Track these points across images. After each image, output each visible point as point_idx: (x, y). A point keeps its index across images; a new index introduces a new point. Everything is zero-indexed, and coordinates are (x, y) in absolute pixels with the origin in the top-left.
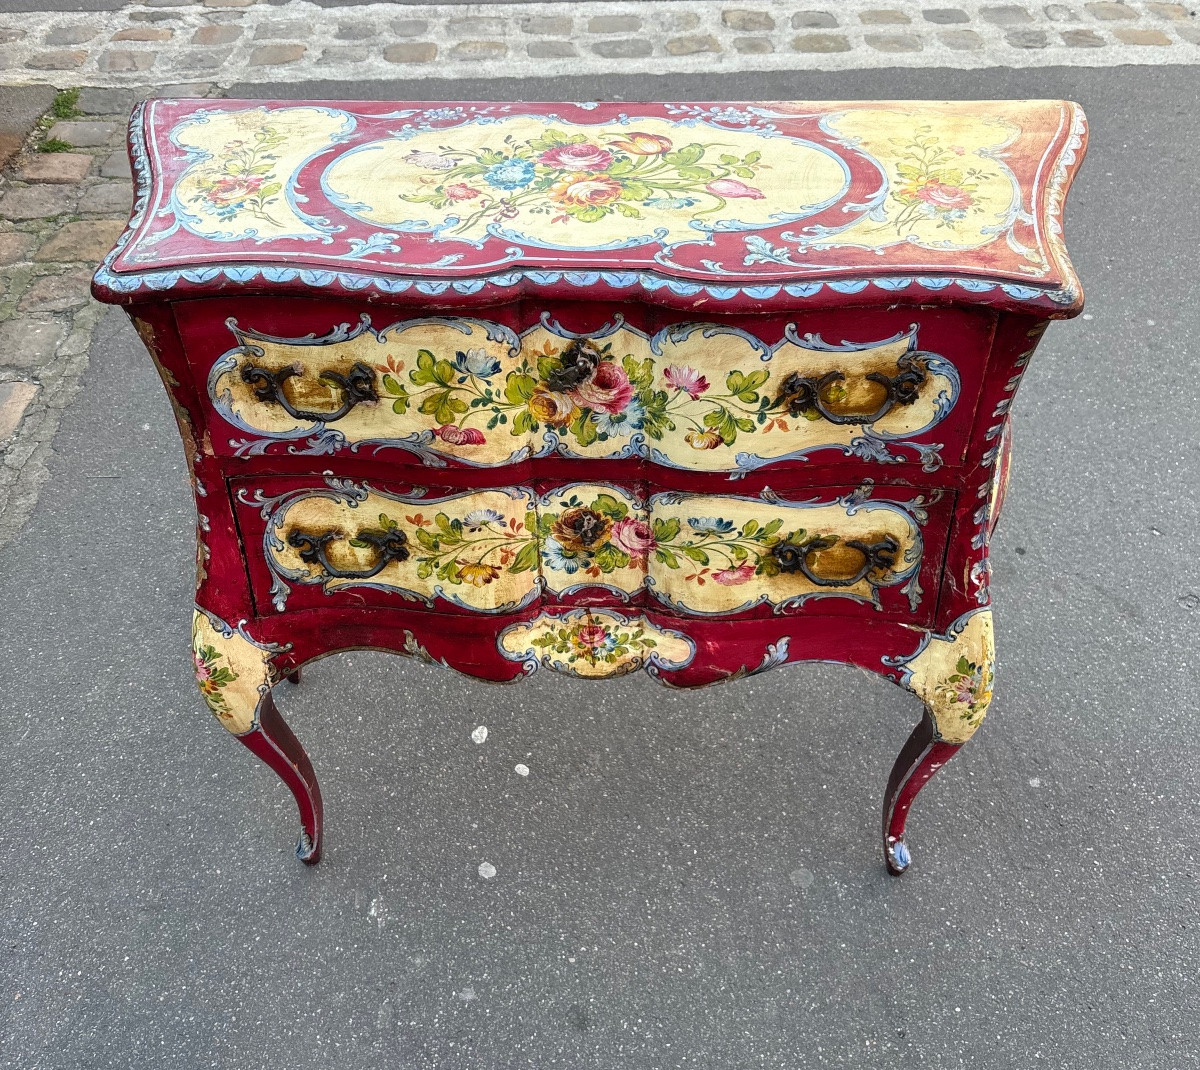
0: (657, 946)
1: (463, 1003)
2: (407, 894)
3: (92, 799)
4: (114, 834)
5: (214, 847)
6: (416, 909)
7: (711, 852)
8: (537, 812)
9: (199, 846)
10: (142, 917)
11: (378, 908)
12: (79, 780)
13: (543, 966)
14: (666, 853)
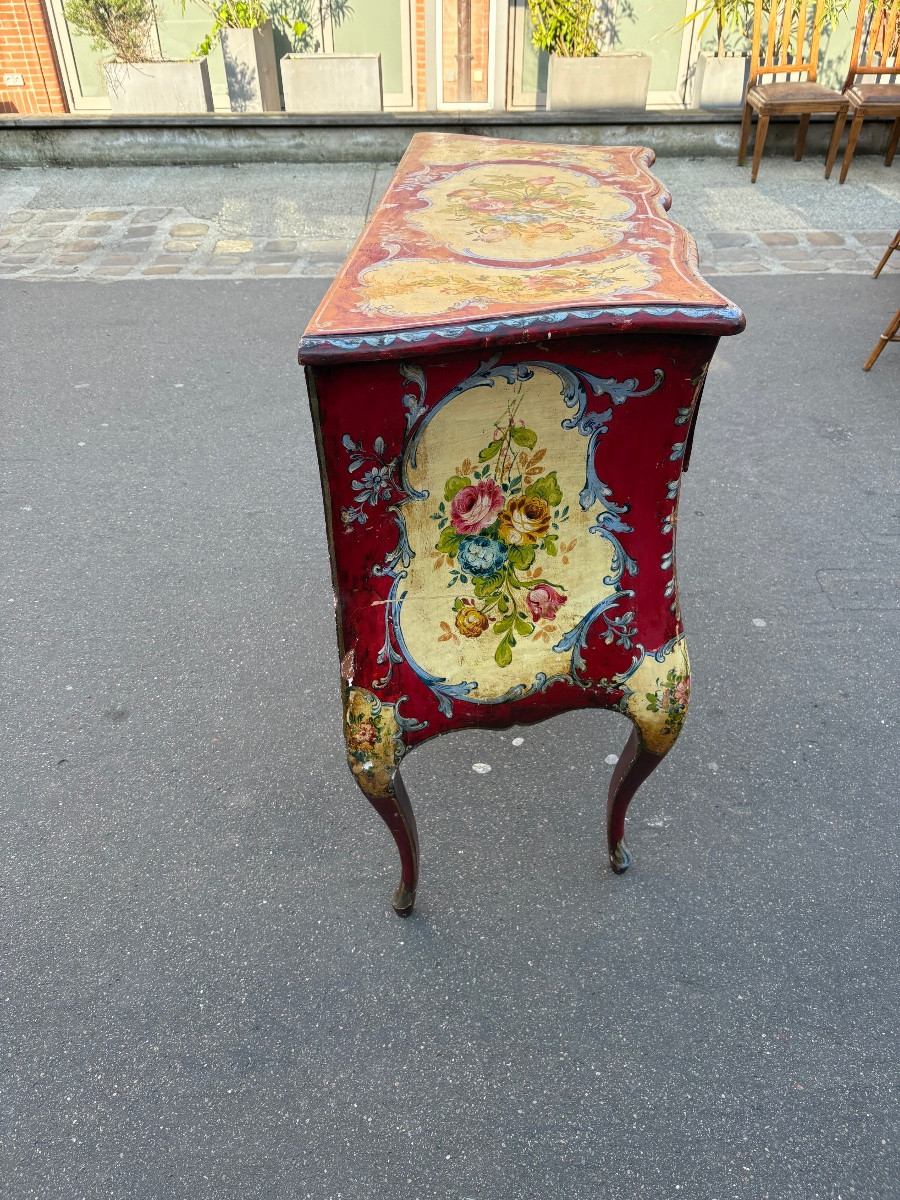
1: (720, 768)
11: (655, 821)
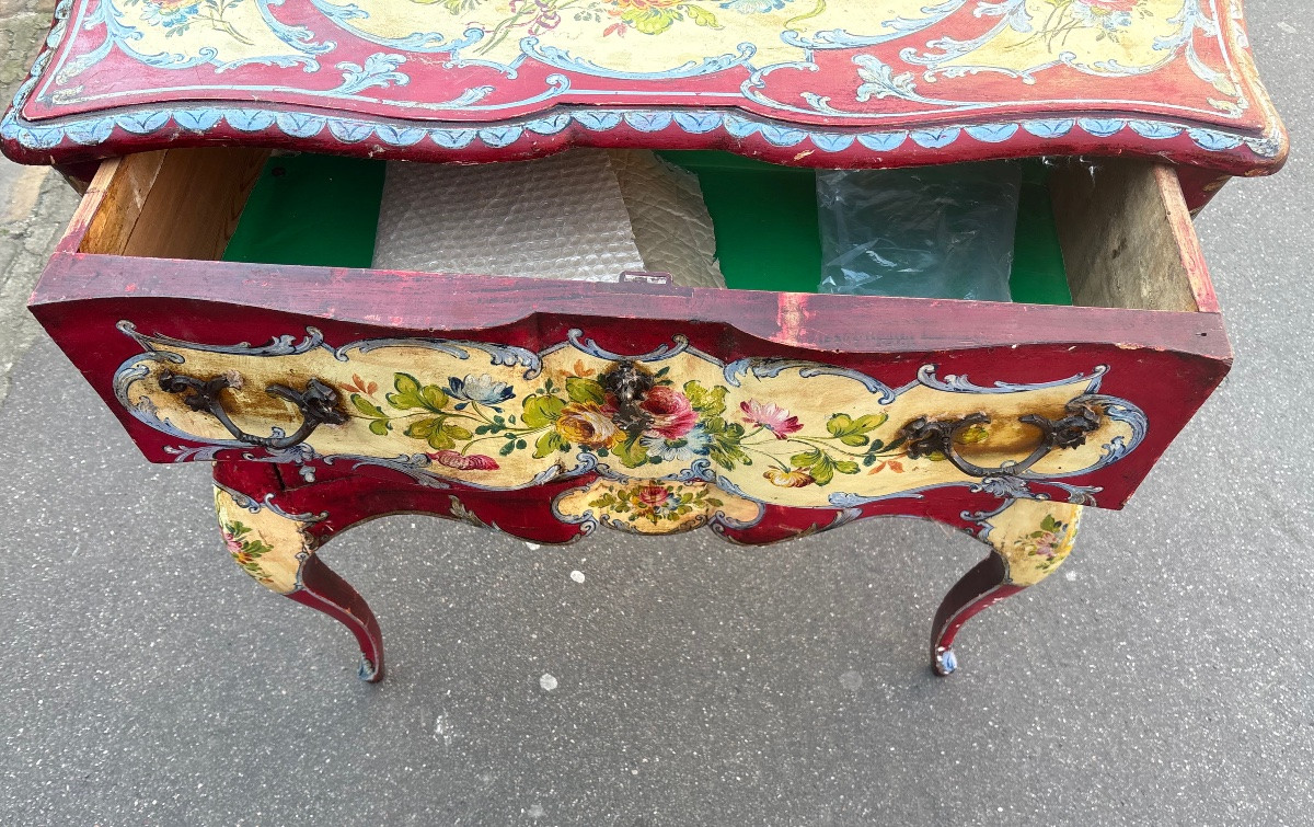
0: (716, 755)
1: (532, 820)
2: (471, 710)
3: (151, 619)
4: (175, 657)
5: (277, 667)
6: (481, 725)
7: (764, 657)
8: (594, 620)
9: (262, 666)
10: (211, 743)
11: (444, 725)
12: (136, 598)
13: (607, 780)
14: (721, 659)
